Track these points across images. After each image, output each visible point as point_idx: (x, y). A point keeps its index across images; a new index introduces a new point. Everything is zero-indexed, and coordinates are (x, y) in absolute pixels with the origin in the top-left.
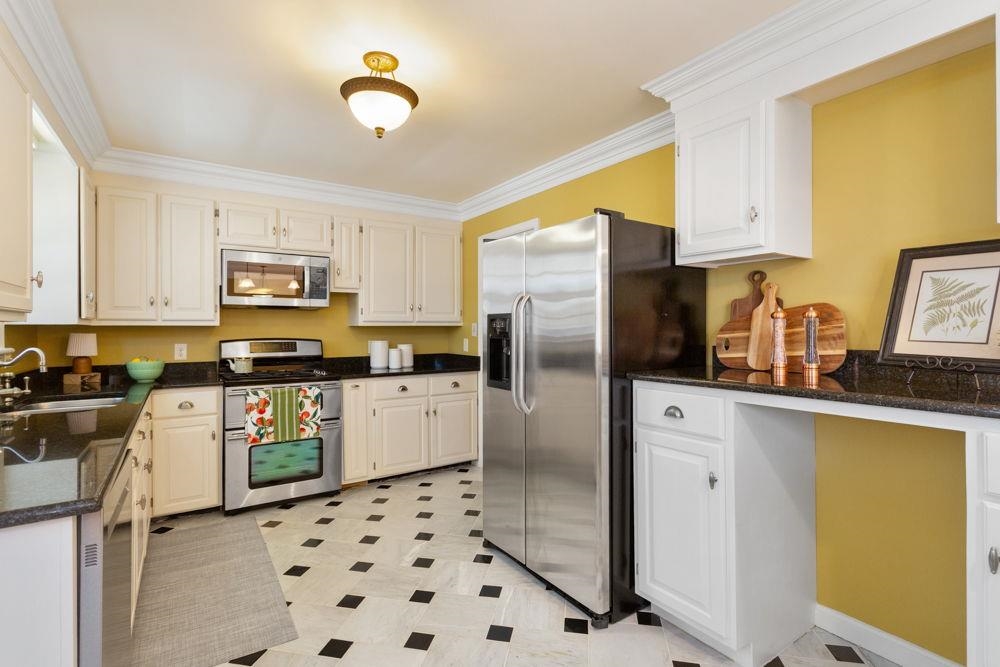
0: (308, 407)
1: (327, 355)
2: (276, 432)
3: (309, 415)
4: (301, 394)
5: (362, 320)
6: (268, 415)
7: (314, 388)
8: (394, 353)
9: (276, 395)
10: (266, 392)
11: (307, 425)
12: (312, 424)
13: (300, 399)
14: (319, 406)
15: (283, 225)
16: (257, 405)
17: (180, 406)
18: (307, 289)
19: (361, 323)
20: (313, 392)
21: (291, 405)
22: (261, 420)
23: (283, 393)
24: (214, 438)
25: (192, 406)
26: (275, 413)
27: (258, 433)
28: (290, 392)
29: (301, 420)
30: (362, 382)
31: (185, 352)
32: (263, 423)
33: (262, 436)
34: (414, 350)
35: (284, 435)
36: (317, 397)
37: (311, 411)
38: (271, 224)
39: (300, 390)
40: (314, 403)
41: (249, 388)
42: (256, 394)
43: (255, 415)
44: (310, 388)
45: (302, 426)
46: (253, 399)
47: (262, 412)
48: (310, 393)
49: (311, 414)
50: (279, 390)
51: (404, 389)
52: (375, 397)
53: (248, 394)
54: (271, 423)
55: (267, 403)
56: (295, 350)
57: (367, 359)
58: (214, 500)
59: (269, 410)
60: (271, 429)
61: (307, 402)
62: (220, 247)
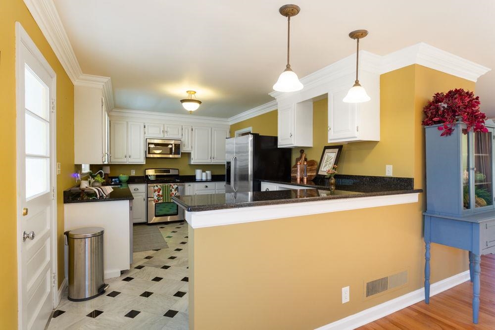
0: (173, 192)
1: (180, 175)
2: (163, 199)
4: (171, 187)
5: (192, 162)
8: (204, 174)
9: (163, 187)
10: (160, 186)
13: (171, 189)
14: (177, 191)
15: (166, 130)
16: (157, 190)
17: (134, 189)
18: (173, 151)
20: (175, 186)
21: (168, 190)
22: (159, 195)
23: (165, 186)
24: (144, 200)
25: (138, 189)
26: (163, 193)
27: (158, 199)
28: (168, 186)
30: (192, 184)
31: (134, 173)
33: (159, 200)
34: (212, 172)
35: (166, 200)
36: (176, 188)
38: (162, 129)
40: (175, 190)
41: (155, 185)
42: (157, 186)
43: (157, 193)
46: (156, 188)
47: (159, 192)
48: (174, 187)
49: (174, 194)
51: (207, 187)
52: (196, 189)
54: (162, 196)
55: (160, 189)
56: (169, 172)
57: (195, 176)
58: (143, 220)
59: (161, 192)
60: (162, 198)
61: (173, 190)
62: (146, 138)
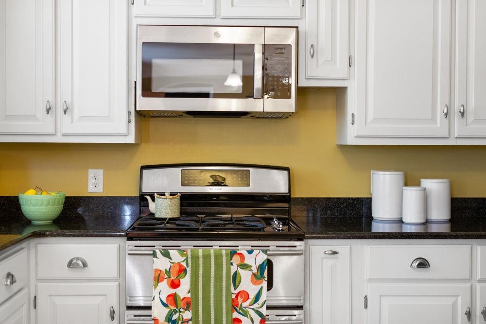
0: (247, 284)
2: (195, 320)
3: (247, 297)
4: (236, 260)
5: (353, 136)
6: (183, 291)
7: (256, 252)
8: (412, 195)
9: (195, 258)
10: (182, 252)
11: (245, 314)
12: (252, 313)
13: (234, 269)
14: (265, 284)
16: (168, 272)
17: (70, 264)
18: (258, 84)
19: (351, 141)
20: (256, 259)
21: (219, 278)
22: (173, 298)
23: (207, 257)
24: (112, 318)
25: (85, 265)
26: (194, 289)
27: (169, 318)
28: (218, 256)
29: (234, 306)
30: (344, 246)
31: (101, 181)
32: (175, 303)
33: (175, 323)
36: (261, 268)
37: (252, 291)
39: (233, 253)
40: (256, 278)
41: (158, 244)
42: (167, 255)
43: (165, 289)
44: (250, 252)
45: (236, 315)
46: (162, 264)
47: (175, 285)
48: (249, 260)
49: (252, 296)
50: (201, 252)
53: (154, 255)
54: (188, 305)
55: (182, 271)
57: (367, 203)
59: (186, 283)
60: (188, 315)
61: (246, 276)
62: (135, 22)
